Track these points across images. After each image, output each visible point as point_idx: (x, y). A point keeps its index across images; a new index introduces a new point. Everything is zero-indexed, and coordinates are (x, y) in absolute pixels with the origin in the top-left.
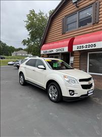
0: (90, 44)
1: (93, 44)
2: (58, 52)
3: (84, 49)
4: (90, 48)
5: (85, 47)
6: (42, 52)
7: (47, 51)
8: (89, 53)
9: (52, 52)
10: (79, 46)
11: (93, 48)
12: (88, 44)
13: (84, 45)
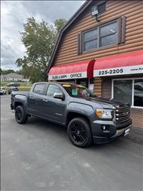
0: (116, 69)
1: (120, 68)
2: (74, 78)
3: (108, 75)
4: (116, 74)
5: (109, 72)
6: (50, 78)
7: (58, 76)
8: (113, 80)
9: (65, 78)
10: (101, 71)
11: (119, 74)
12: (113, 69)
13: (108, 70)
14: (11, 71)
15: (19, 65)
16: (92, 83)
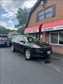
0: (50, 28)
1: (52, 28)
3: (47, 30)
4: (50, 30)
7: (28, 31)
8: (50, 33)
10: (44, 29)
11: (52, 30)
12: (49, 28)
13: (47, 28)
14: (14, 30)
15: (16, 27)
16: (42, 34)
